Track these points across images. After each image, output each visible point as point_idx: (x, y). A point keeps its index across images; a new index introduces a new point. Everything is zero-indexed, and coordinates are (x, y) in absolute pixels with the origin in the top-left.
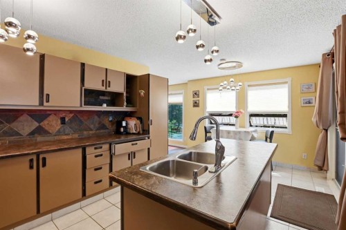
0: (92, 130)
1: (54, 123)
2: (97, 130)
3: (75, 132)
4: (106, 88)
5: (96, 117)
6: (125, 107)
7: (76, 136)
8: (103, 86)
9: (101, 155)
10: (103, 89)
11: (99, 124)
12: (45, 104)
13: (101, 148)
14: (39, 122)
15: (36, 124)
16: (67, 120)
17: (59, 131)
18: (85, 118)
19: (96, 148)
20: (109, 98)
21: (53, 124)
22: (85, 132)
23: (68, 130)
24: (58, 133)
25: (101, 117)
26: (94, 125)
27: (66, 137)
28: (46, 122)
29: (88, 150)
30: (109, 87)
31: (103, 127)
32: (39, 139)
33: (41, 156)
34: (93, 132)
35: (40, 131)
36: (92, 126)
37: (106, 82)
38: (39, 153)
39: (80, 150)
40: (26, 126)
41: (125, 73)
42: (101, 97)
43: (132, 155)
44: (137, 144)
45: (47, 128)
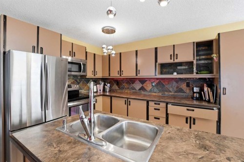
0: (171, 92)
1: (148, 85)
2: (176, 92)
3: (160, 91)
4: (174, 60)
5: (174, 83)
6: (195, 74)
7: (160, 94)
8: (171, 59)
9: (159, 110)
10: (172, 61)
11: (177, 88)
12: (138, 75)
13: (159, 104)
14: (142, 84)
15: (141, 85)
16: (155, 84)
17: (151, 90)
18: (167, 83)
19: (155, 104)
20: (187, 67)
22: (166, 93)
23: (156, 90)
24: (151, 91)
25: (179, 83)
26: (173, 89)
27: (154, 94)
28: (145, 84)
29: (151, 103)
30: (177, 59)
32: (142, 92)
33: (129, 100)
34: (172, 93)
35: (142, 89)
36: (171, 89)
37: (174, 55)
38: (128, 98)
39: (146, 102)
40: (138, 86)
41: (194, 42)
42: (179, 68)
43: (191, 121)
44: (193, 110)
45: (145, 87)
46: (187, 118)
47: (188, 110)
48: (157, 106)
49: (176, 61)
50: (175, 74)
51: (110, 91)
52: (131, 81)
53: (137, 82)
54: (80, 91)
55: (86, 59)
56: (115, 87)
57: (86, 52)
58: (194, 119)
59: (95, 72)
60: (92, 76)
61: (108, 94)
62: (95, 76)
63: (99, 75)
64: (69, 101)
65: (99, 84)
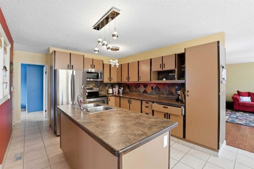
0: (164, 94)
2: (168, 95)
3: (157, 94)
4: (162, 69)
5: (167, 87)
6: (176, 80)
7: (157, 96)
8: (160, 68)
9: (148, 107)
11: (169, 91)
12: (140, 81)
13: (148, 103)
15: (144, 89)
16: (154, 88)
17: (151, 92)
18: (162, 87)
19: (146, 103)
21: (149, 90)
22: (161, 95)
23: (154, 93)
24: (151, 94)
25: (170, 87)
27: (153, 96)
28: (147, 88)
30: (164, 67)
31: (172, 94)
32: (145, 95)
33: (131, 100)
35: (145, 92)
36: (164, 92)
37: (162, 65)
38: (130, 98)
39: (140, 101)
40: (142, 89)
41: (176, 54)
42: (170, 74)
43: (167, 116)
44: (167, 108)
45: (147, 91)
46: (165, 114)
47: (164, 107)
48: (147, 105)
49: (164, 69)
50: (164, 79)
51: (123, 93)
52: (137, 85)
53: (142, 86)
54: (100, 92)
55: (103, 69)
56: (127, 90)
57: (103, 64)
58: (169, 115)
59: (110, 78)
60: (108, 82)
61: (121, 95)
62: (110, 81)
63: (114, 80)
64: (87, 98)
65: (115, 88)
